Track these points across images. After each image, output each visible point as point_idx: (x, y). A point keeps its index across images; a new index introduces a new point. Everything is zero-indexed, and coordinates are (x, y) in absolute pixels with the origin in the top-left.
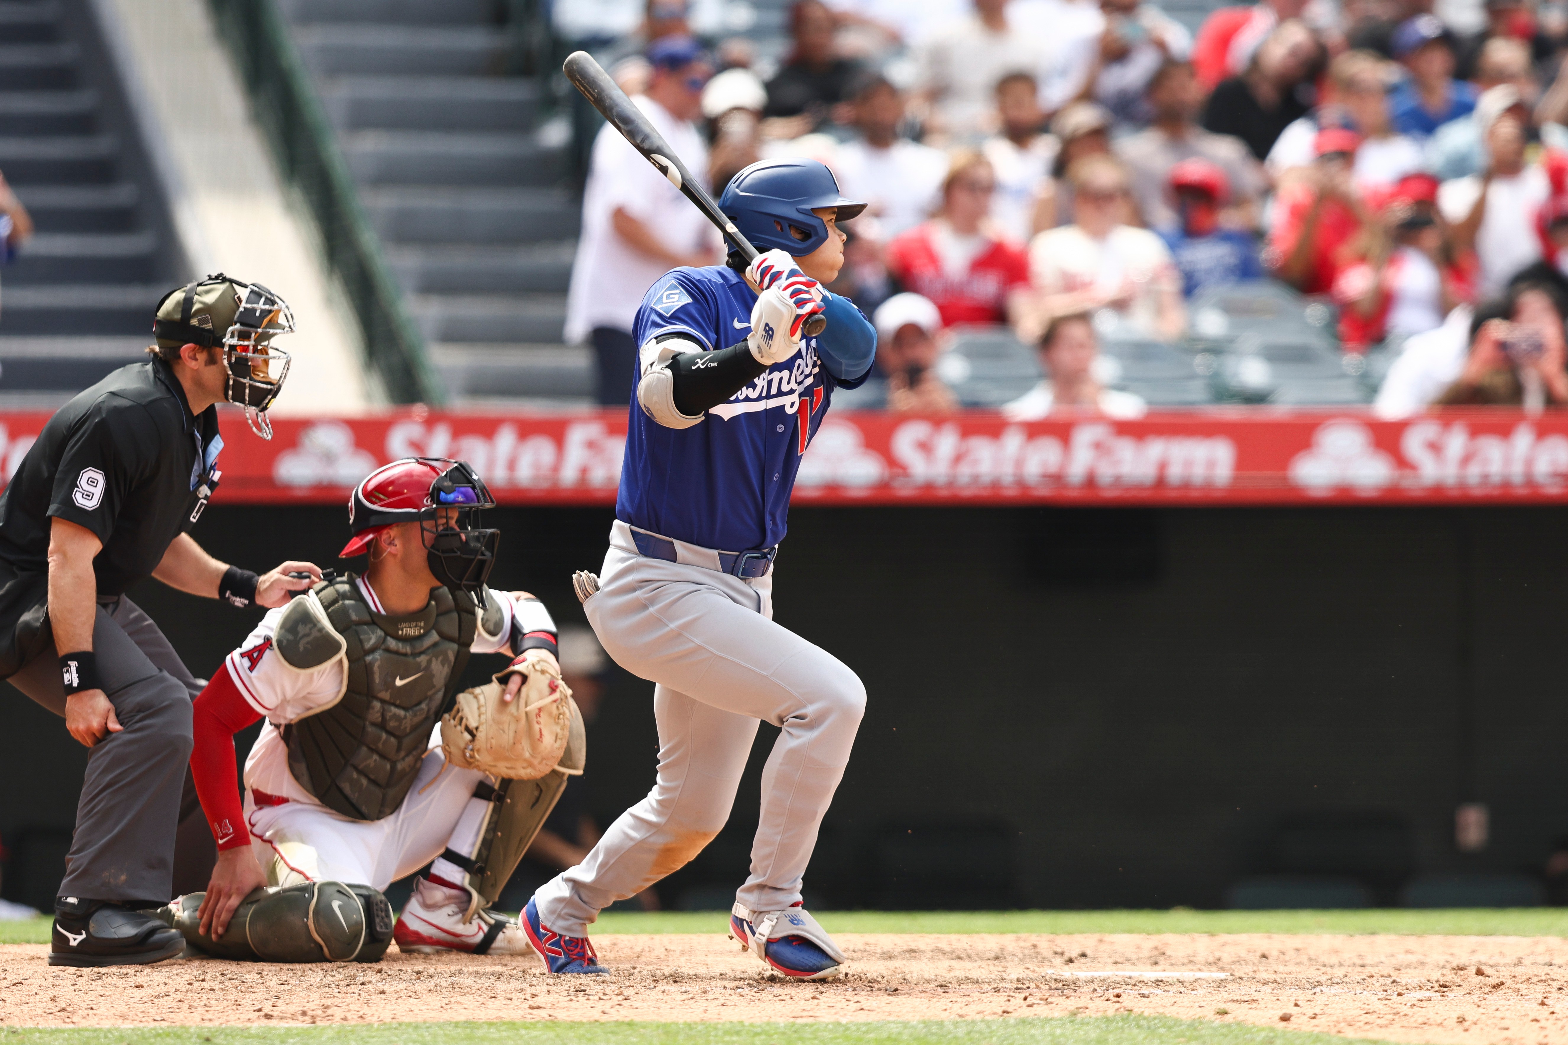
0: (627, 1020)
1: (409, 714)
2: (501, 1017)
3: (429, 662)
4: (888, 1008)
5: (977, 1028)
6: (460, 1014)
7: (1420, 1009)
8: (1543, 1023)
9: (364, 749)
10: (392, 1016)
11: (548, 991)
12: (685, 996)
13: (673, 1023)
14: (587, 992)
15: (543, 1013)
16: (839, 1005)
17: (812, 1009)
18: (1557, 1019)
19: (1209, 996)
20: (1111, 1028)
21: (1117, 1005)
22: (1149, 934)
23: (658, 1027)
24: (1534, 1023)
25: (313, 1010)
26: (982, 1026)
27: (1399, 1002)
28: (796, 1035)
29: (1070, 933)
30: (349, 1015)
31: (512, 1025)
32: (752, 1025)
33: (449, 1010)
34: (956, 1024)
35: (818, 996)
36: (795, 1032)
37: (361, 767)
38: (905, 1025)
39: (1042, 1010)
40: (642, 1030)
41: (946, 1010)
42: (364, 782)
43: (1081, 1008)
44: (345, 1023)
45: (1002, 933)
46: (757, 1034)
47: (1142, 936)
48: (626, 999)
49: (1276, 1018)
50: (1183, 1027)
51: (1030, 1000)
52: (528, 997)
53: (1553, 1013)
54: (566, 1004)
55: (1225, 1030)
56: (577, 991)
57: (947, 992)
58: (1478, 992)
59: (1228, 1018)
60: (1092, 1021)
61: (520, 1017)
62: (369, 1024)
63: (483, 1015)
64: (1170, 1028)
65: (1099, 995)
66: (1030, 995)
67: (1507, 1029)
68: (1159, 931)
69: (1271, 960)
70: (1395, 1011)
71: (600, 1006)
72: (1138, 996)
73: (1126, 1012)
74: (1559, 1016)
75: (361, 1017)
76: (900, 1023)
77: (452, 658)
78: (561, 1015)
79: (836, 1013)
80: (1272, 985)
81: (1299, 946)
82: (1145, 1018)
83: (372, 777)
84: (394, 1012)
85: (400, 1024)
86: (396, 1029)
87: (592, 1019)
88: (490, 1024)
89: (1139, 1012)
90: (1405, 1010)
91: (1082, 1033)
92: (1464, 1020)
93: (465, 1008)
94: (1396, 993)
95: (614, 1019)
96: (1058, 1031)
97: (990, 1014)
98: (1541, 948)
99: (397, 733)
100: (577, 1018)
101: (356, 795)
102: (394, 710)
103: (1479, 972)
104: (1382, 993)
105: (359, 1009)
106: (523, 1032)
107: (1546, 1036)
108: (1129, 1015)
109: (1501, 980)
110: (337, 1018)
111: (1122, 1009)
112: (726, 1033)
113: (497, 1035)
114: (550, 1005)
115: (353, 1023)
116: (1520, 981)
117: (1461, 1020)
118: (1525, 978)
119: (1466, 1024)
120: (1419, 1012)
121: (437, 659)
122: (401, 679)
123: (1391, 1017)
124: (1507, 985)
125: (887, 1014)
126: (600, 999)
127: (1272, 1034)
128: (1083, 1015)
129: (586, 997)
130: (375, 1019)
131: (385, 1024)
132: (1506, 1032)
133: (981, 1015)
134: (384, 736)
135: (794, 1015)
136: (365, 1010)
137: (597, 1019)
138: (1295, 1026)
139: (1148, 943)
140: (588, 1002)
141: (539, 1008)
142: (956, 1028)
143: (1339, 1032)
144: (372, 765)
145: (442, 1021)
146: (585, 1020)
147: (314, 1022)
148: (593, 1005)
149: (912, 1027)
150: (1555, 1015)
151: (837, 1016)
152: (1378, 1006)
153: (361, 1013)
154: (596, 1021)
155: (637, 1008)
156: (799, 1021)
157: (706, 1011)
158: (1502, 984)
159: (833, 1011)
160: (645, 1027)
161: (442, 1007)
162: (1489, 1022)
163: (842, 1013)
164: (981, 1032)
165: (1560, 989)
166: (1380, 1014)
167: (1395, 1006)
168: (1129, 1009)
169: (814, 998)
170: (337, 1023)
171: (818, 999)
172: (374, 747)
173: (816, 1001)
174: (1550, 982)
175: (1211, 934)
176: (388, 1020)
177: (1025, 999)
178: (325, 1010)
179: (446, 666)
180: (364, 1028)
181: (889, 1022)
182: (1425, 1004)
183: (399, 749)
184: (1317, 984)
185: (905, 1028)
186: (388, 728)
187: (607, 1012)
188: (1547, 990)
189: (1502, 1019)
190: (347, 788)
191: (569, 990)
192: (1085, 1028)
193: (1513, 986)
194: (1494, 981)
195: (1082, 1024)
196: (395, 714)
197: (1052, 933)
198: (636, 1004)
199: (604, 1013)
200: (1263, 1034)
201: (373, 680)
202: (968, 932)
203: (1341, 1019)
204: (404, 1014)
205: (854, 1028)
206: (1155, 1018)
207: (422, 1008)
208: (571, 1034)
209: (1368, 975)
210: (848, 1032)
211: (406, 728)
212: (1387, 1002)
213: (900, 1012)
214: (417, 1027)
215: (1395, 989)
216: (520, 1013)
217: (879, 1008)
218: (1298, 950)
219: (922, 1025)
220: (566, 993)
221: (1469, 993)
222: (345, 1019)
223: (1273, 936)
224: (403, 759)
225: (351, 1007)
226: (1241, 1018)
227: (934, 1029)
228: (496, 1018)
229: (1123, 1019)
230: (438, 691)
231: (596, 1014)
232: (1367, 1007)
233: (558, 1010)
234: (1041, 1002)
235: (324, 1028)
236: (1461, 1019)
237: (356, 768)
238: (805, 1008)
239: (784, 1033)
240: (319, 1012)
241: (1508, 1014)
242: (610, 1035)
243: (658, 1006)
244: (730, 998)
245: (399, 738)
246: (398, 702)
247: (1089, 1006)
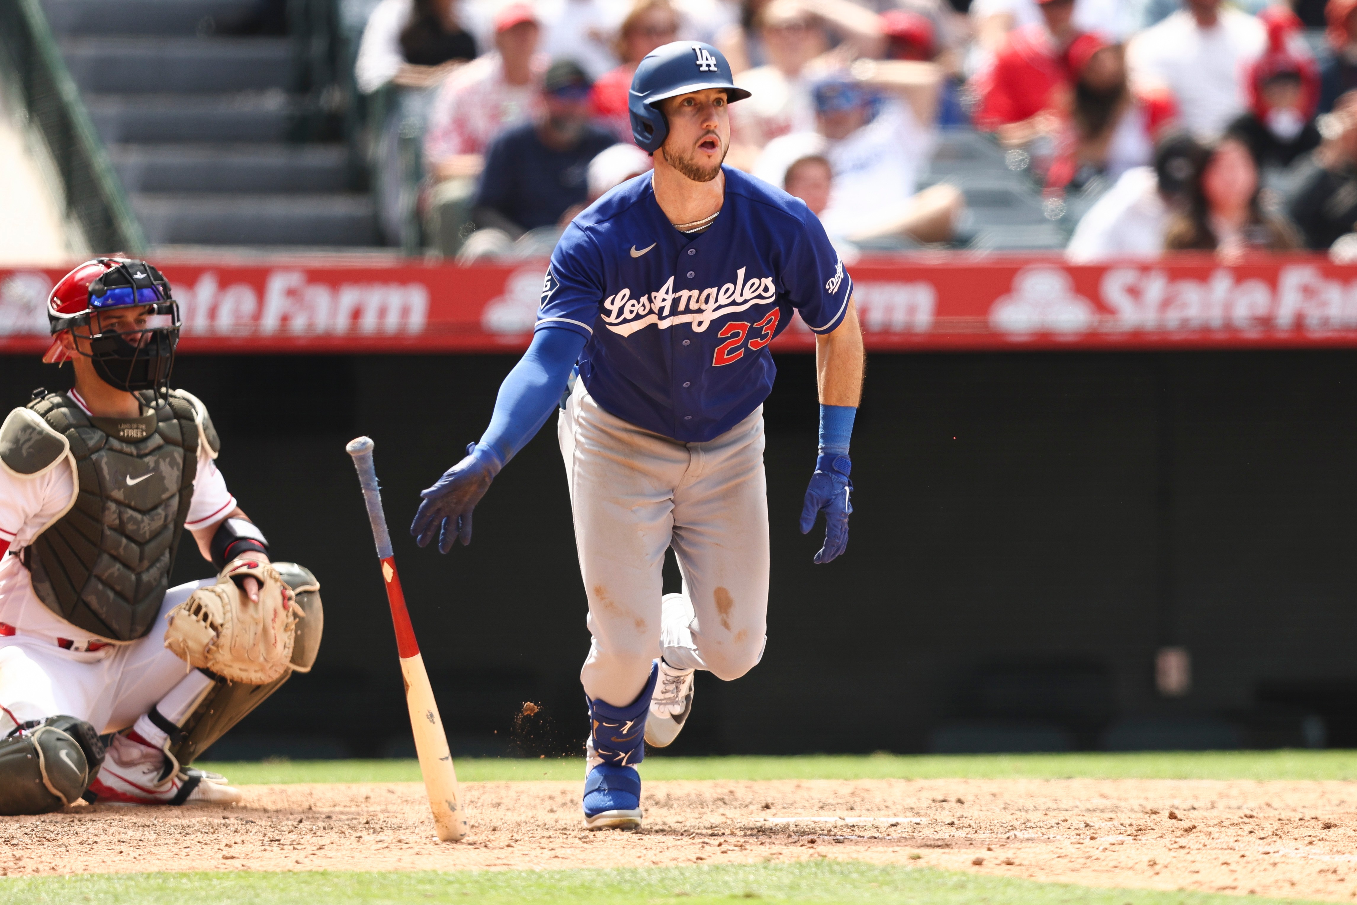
0: (321, 870)
1: (146, 519)
2: (193, 868)
3: (157, 462)
4: (582, 856)
5: (670, 875)
6: (154, 865)
7: (1113, 853)
8: (1233, 866)
9: (106, 557)
10: (84, 868)
11: (243, 841)
12: (380, 845)
13: (367, 873)
14: (281, 842)
15: (237, 863)
16: (533, 853)
17: (506, 857)
18: (1248, 862)
19: (903, 841)
20: (804, 874)
21: (812, 851)
22: (846, 779)
23: (351, 876)
24: (1225, 866)
25: (5, 862)
26: (676, 873)
27: (1092, 846)
28: (488, 884)
29: (768, 779)
30: (41, 867)
31: (205, 876)
32: (445, 874)
33: (142, 861)
34: (649, 871)
35: (513, 844)
36: (489, 880)
37: (105, 576)
38: (599, 872)
39: (736, 856)
40: (336, 880)
41: (640, 857)
42: (111, 594)
43: (774, 854)
44: (36, 874)
45: (701, 779)
46: (450, 883)
47: (841, 781)
48: (320, 849)
49: (969, 863)
50: (876, 872)
51: (724, 847)
52: (222, 847)
53: (1243, 856)
54: (260, 854)
55: (917, 875)
56: (271, 841)
57: (642, 839)
58: (1171, 835)
59: (921, 863)
60: (785, 866)
61: (213, 867)
62: (60, 876)
63: (177, 865)
64: (862, 874)
65: (794, 841)
66: (725, 841)
67: (1197, 872)
68: (857, 777)
69: (966, 805)
70: (1087, 855)
71: (294, 855)
72: (832, 841)
73: (820, 858)
74: (1249, 859)
75: (53, 868)
76: (593, 870)
77: (180, 461)
78: (254, 865)
79: (529, 861)
80: (967, 829)
81: (994, 791)
82: (838, 864)
83: (118, 588)
84: (87, 863)
85: (92, 876)
86: (87, 880)
87: (287, 868)
88: (184, 875)
89: (833, 858)
90: (1097, 853)
91: (775, 878)
92: (1155, 863)
93: (159, 859)
94: (1089, 837)
95: (308, 869)
96: (752, 877)
97: (684, 861)
98: (1234, 792)
99: (138, 539)
100: (270, 868)
101: (105, 609)
102: (130, 512)
103: (1172, 816)
104: (1075, 836)
105: (52, 861)
106: (215, 882)
107: (1235, 879)
108: (823, 861)
109: (1192, 824)
110: (29, 870)
111: (816, 855)
112: (420, 881)
113: (189, 886)
114: (243, 855)
115: (44, 874)
116: (1212, 824)
117: (1153, 864)
118: (1216, 822)
119: (1157, 868)
120: (1111, 855)
121: (164, 460)
122: (132, 478)
123: (1083, 861)
124: (1198, 829)
125: (580, 861)
126: (294, 848)
127: (964, 878)
128: (777, 861)
129: (281, 846)
130: (67, 870)
131: (77, 875)
132: (1196, 875)
133: (675, 862)
134: (124, 541)
135: (488, 863)
136: (58, 861)
137: (291, 868)
138: (988, 870)
139: (845, 789)
140: (282, 851)
141: (232, 858)
142: (650, 875)
143: (1031, 876)
144: (116, 574)
145: (134, 872)
146: (278, 870)
147: (5, 874)
148: (287, 855)
149: (606, 874)
150: (1245, 858)
151: (531, 864)
152: (1071, 850)
153: (53, 865)
154: (290, 871)
155: (331, 858)
156: (493, 869)
157: (400, 860)
158: (1194, 827)
159: (527, 858)
160: (338, 877)
161: (135, 858)
162: (1180, 865)
163: (535, 861)
164: (674, 880)
165: (1251, 832)
166: (1072, 858)
167: (1087, 850)
168: (824, 854)
169: (509, 846)
170: (28, 876)
171: (512, 847)
172: (115, 553)
173: (510, 849)
174: (1242, 826)
175: (908, 779)
176: (80, 871)
177: (720, 845)
178: (17, 862)
179: (175, 468)
180: (56, 880)
181: (583, 869)
182: (1116, 848)
183: (141, 559)
184: (1011, 828)
185: (599, 875)
186: (127, 532)
187: (300, 861)
188: (1239, 833)
189: (1193, 862)
190: (92, 600)
191: (263, 840)
192: (778, 873)
193: (1206, 829)
194: (1186, 824)
195: (776, 870)
196: (131, 516)
197: (750, 779)
198: (330, 854)
199: (297, 862)
200: (955, 879)
201: (103, 477)
202: (666, 779)
203: (1034, 863)
204: (96, 865)
205: (547, 876)
206: (848, 864)
207: (115, 859)
208: (264, 884)
209: (1063, 818)
210: (541, 880)
211: (145, 533)
212: (1079, 846)
213: (594, 859)
214: (109, 879)
215: (1088, 833)
216: (214, 863)
217: (573, 855)
218: (994, 795)
219: (615, 873)
220: (260, 843)
221: (1161, 837)
222: (37, 871)
223: (970, 781)
224: (148, 569)
225: (43, 858)
226: (933, 862)
227: (627, 876)
228: (189, 868)
229: (817, 865)
230: (172, 496)
231: (290, 864)
232: (1060, 851)
233: (251, 860)
234: (736, 848)
235: (15, 880)
236: (1151, 863)
237: (99, 579)
238: (499, 856)
239: (477, 882)
240: (11, 864)
241: (1198, 857)
242: (303, 885)
243: (352, 855)
244: (425, 847)
245: (141, 544)
246: (133, 504)
247: (783, 852)
